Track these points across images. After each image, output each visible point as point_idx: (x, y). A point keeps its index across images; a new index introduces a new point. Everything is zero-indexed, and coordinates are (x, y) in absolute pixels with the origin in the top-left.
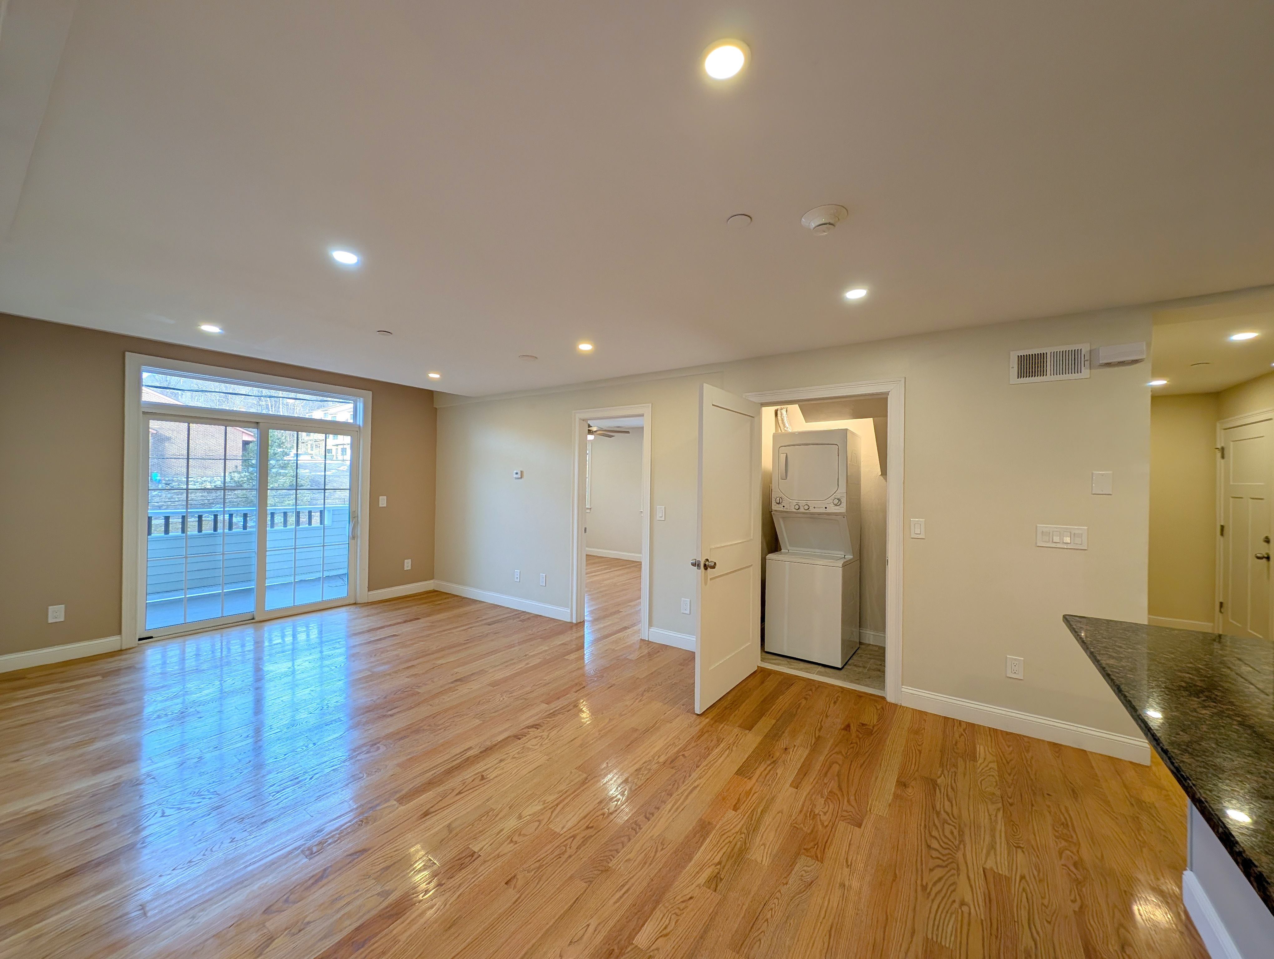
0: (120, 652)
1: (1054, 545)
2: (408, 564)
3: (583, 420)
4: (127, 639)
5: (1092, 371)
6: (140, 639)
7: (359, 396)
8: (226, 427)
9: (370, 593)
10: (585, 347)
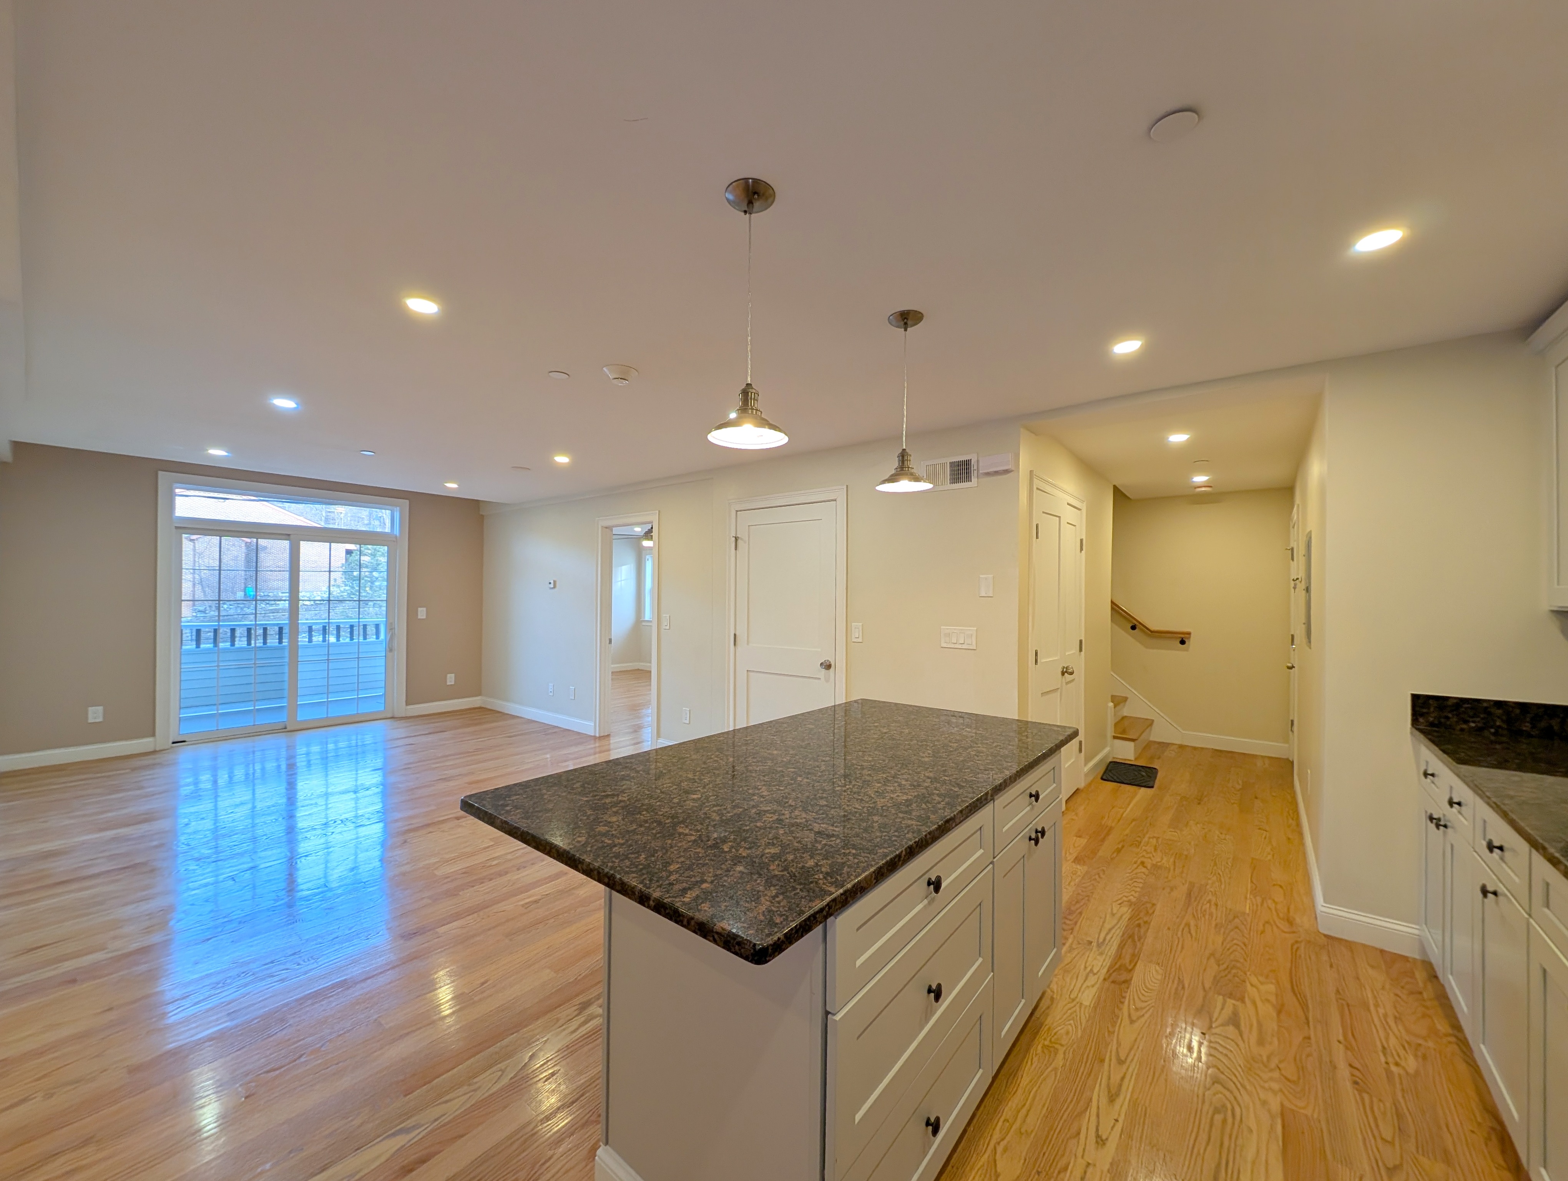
0: (154, 752)
1: (953, 646)
2: (451, 679)
3: (606, 528)
4: (160, 741)
5: (980, 480)
6: (174, 743)
7: (396, 506)
8: (257, 539)
9: (409, 707)
10: (562, 459)
